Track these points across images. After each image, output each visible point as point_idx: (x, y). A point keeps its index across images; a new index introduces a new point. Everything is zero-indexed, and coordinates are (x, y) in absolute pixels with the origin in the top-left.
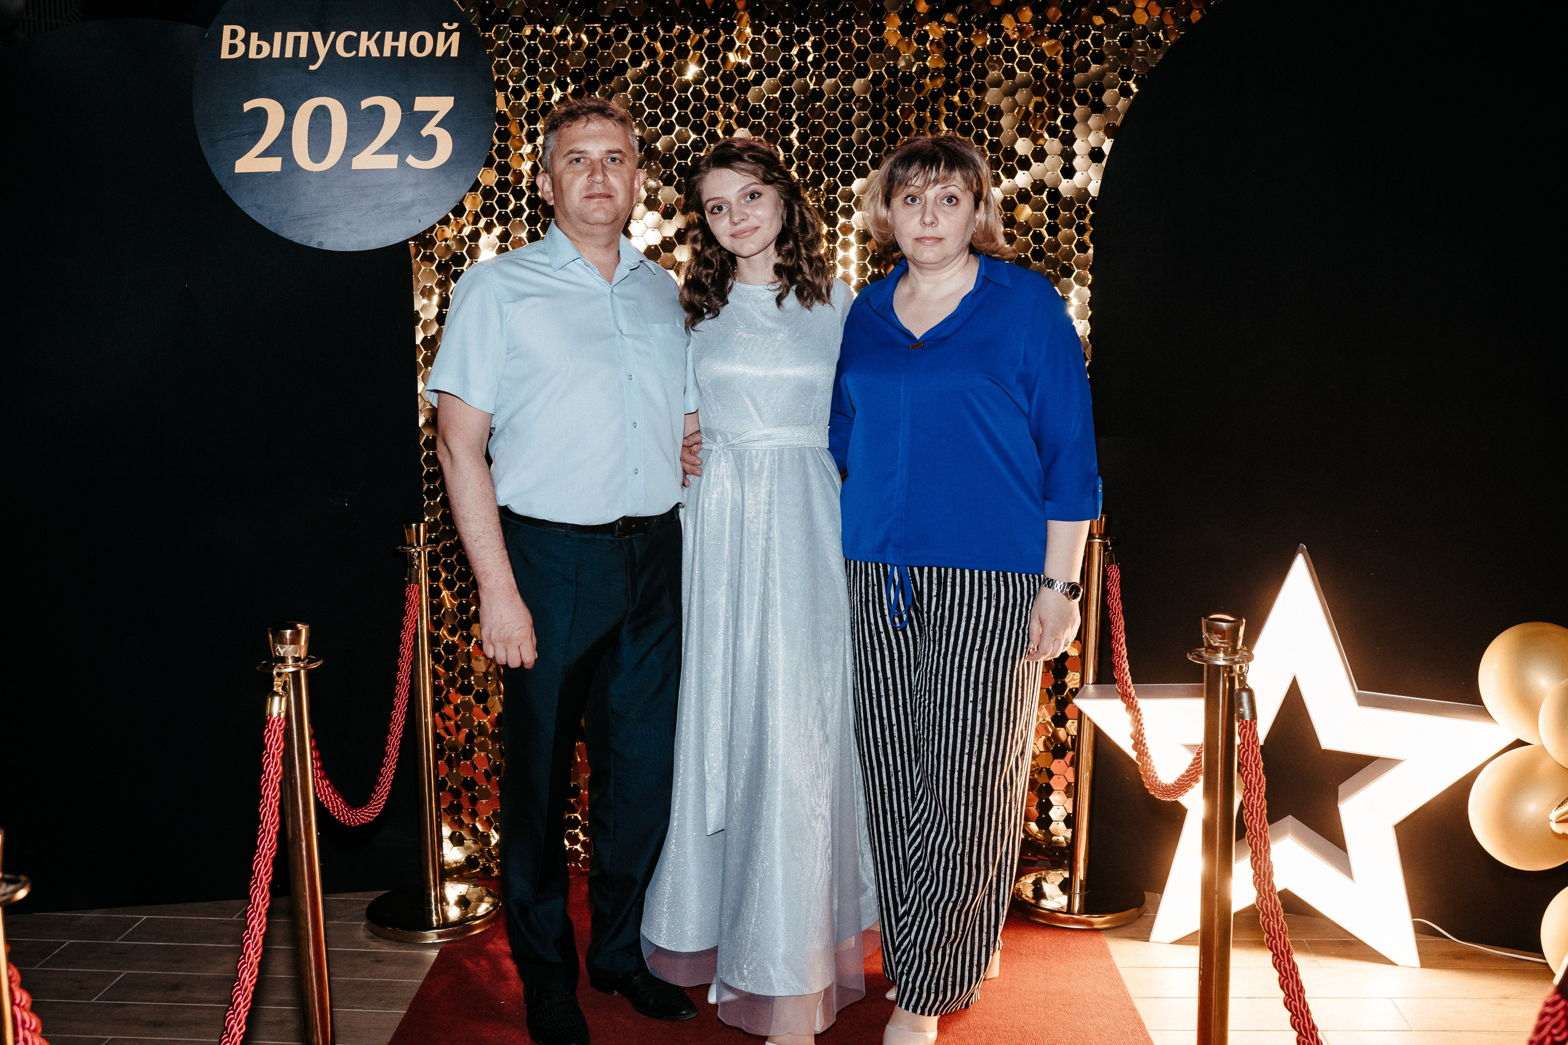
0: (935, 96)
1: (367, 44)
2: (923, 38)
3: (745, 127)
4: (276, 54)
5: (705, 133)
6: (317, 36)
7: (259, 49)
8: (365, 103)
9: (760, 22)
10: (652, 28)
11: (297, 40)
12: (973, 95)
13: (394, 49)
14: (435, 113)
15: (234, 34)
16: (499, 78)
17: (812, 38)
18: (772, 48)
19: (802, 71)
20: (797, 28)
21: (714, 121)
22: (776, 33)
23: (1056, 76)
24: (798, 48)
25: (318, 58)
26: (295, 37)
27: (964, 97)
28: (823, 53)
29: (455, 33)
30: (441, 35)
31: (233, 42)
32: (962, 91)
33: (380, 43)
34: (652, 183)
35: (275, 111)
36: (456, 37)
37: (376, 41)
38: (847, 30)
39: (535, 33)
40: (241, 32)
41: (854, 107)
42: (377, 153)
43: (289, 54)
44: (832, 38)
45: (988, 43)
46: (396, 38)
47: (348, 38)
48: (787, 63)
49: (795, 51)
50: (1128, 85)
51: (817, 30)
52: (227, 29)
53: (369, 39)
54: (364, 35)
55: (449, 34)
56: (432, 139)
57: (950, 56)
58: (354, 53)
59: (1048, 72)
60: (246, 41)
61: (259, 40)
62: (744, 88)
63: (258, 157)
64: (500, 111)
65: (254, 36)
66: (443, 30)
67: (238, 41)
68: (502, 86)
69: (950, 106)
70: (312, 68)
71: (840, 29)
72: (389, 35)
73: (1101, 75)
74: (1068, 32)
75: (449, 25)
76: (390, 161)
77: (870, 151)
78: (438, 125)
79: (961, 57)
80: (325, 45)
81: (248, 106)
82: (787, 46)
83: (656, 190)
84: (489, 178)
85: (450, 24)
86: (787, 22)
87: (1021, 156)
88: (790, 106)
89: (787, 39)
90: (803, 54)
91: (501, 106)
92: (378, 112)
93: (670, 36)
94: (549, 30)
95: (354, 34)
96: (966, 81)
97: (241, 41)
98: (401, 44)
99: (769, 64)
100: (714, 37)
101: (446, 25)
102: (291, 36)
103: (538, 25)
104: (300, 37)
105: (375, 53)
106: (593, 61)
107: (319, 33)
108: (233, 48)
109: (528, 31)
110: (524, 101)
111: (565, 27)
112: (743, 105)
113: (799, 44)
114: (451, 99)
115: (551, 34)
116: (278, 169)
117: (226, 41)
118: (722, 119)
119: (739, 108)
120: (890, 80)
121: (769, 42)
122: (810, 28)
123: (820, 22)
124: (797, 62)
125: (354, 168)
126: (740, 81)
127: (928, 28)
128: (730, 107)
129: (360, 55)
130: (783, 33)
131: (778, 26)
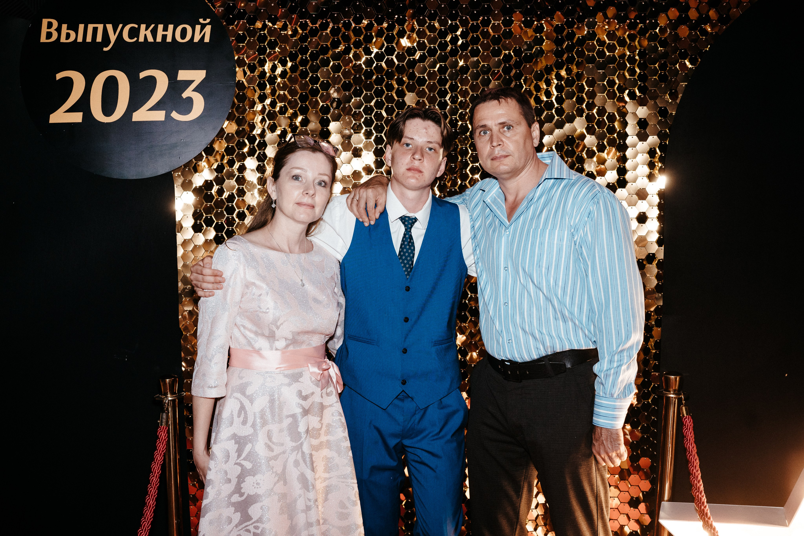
0: (548, 70)
1: (145, 33)
2: (540, 29)
3: (413, 92)
4: (80, 40)
5: (384, 96)
6: (109, 27)
7: (68, 36)
8: (142, 75)
9: (424, 19)
10: (347, 22)
11: (95, 30)
12: (575, 70)
13: (164, 37)
14: (193, 81)
15: (50, 25)
16: (239, 58)
17: (460, 30)
18: (432, 36)
19: (454, 53)
20: (450, 22)
21: (390, 87)
22: (435, 26)
23: (634, 56)
24: (450, 36)
25: (110, 42)
26: (94, 28)
27: (569, 71)
28: (469, 39)
29: (208, 26)
30: (198, 27)
31: (49, 30)
32: (567, 66)
33: (154, 33)
34: (347, 132)
35: (78, 79)
36: (208, 29)
37: (151, 31)
38: (486, 23)
39: (265, 26)
40: (55, 24)
42: (150, 109)
43: (89, 39)
44: (475, 29)
45: (586, 32)
46: (165, 29)
47: (131, 29)
48: (443, 46)
49: (448, 38)
50: (685, 63)
51: (464, 23)
52: (45, 22)
53: (146, 29)
54: (143, 26)
55: (203, 26)
56: (190, 100)
57: (558, 42)
58: (136, 39)
59: (628, 54)
60: (59, 30)
61: (67, 29)
62: (413, 64)
63: (67, 111)
64: (239, 81)
65: (64, 26)
66: (199, 23)
67: (52, 30)
68: (241, 63)
69: (559, 77)
70: (105, 49)
71: (480, 23)
72: (161, 27)
73: (665, 55)
75: (203, 20)
76: (160, 116)
78: (193, 91)
79: (567, 43)
80: (115, 34)
81: (59, 76)
82: (443, 35)
83: (349, 137)
84: (230, 127)
85: (205, 20)
86: (443, 18)
87: (609, 113)
88: (445, 77)
89: (443, 30)
90: (454, 40)
91: (240, 76)
92: (152, 81)
93: (360, 27)
94: (274, 24)
95: (136, 26)
96: (570, 60)
97: (55, 30)
98: (169, 33)
99: (430, 47)
100: (391, 28)
101: (201, 20)
102: (91, 27)
103: (267, 21)
104: (97, 27)
105: (150, 39)
106: (305, 45)
107: (111, 25)
108: (49, 35)
109: (259, 25)
110: (256, 73)
111: (285, 22)
112: (411, 76)
113: (452, 33)
114: (204, 72)
115: (276, 26)
116: (80, 121)
117: (44, 30)
118: (396, 86)
119: (409, 79)
120: (516, 59)
121: (430, 32)
122: (459, 22)
123: (466, 18)
124: (450, 46)
125: (134, 120)
126: (409, 59)
127: (543, 22)
128: (402, 78)
129: (140, 41)
130: (441, 26)
131: (436, 21)
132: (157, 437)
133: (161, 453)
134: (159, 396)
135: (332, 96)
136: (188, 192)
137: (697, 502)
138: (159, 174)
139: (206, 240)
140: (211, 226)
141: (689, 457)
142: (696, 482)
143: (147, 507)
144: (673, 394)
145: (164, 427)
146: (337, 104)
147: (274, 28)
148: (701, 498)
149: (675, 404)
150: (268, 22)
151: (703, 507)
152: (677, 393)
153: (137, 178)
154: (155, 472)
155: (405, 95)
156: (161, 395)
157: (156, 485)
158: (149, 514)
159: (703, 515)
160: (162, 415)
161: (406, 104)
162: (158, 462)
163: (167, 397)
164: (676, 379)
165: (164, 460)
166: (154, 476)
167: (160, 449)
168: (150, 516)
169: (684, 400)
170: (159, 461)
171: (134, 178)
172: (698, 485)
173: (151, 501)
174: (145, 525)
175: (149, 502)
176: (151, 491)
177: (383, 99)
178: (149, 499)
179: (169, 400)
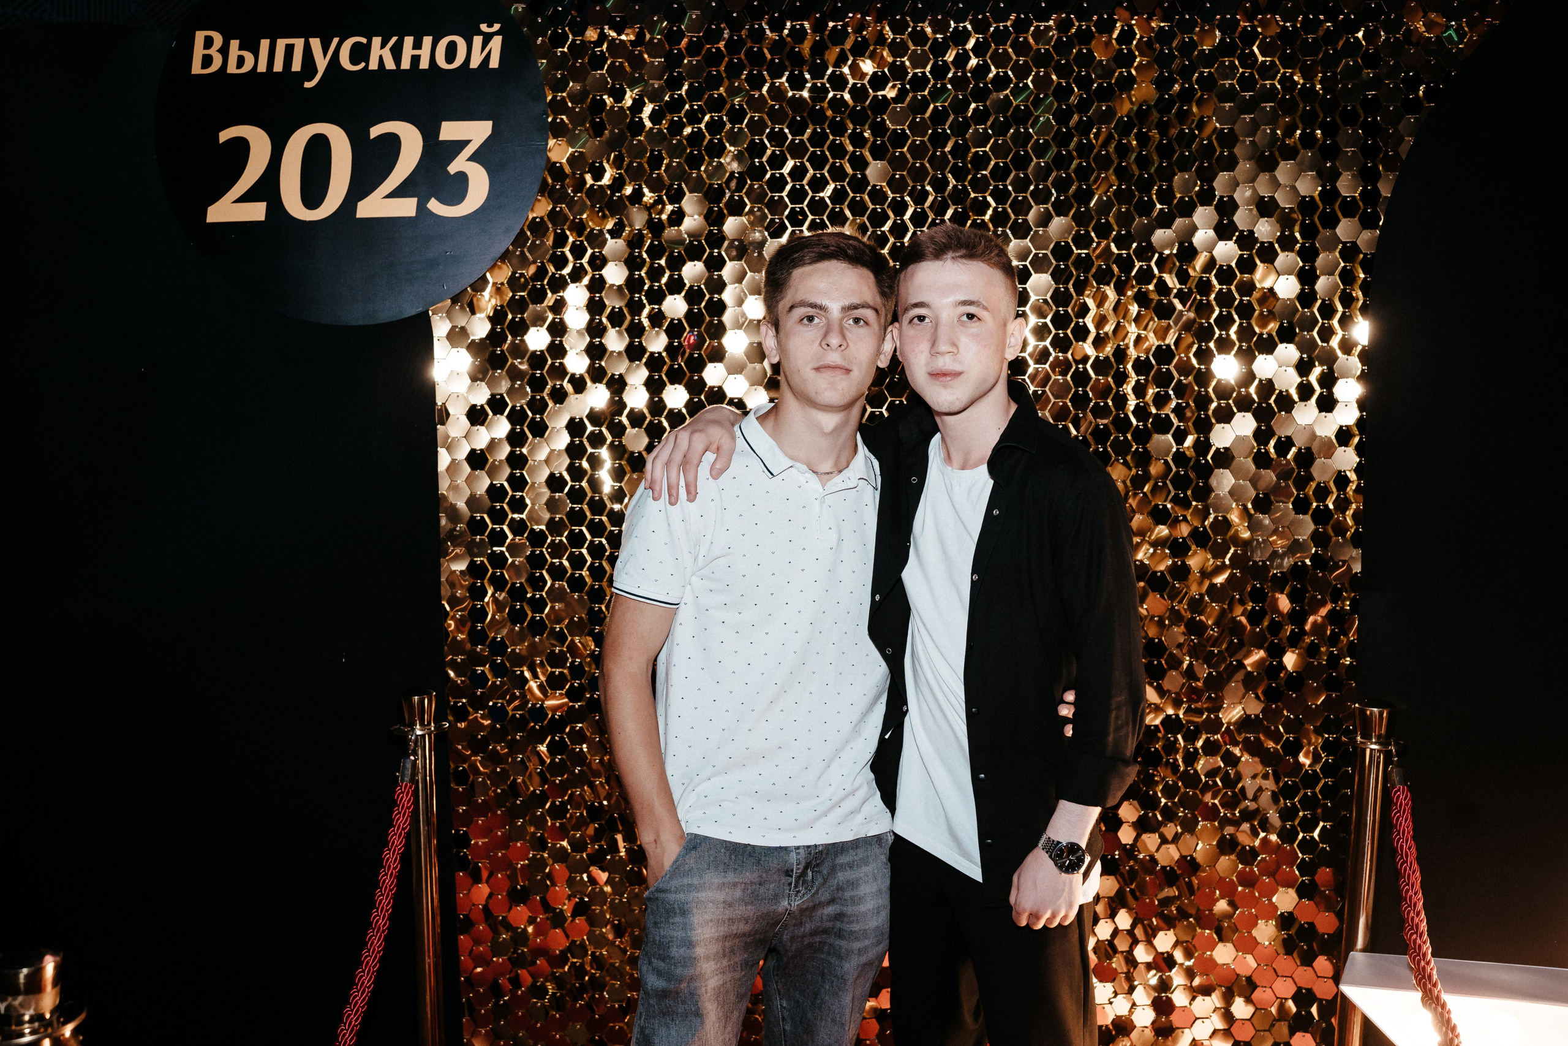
1: (380, 54)
2: (1127, 36)
3: (882, 160)
4: (262, 68)
5: (827, 168)
6: (316, 43)
7: (241, 61)
8: (375, 131)
9: (903, 19)
10: (757, 26)
11: (290, 49)
12: (1196, 113)
13: (416, 59)
14: (467, 143)
15: (208, 43)
17: (973, 39)
18: (919, 52)
20: (953, 25)
21: (838, 151)
22: (924, 32)
23: (1313, 87)
24: (954, 53)
25: (316, 72)
26: (287, 46)
27: (1184, 116)
28: (989, 57)
29: (495, 38)
30: (478, 40)
31: (207, 52)
32: (1181, 107)
33: (397, 53)
34: (757, 236)
35: (259, 142)
36: (496, 43)
37: (391, 49)
38: (1021, 26)
39: (602, 37)
40: (218, 39)
41: (1031, 130)
42: (391, 195)
43: (278, 67)
44: (1001, 37)
45: (1217, 41)
46: (417, 45)
47: (356, 47)
48: (940, 71)
49: (950, 57)
51: (980, 27)
52: (200, 36)
53: (383, 46)
54: (377, 41)
55: (488, 38)
56: (462, 178)
57: (1162, 61)
58: (363, 65)
59: (1301, 81)
60: (224, 51)
61: (240, 49)
62: (882, 106)
63: (237, 201)
65: (234, 44)
66: (480, 33)
67: (213, 51)
70: (308, 85)
71: (1011, 26)
72: (409, 41)
74: (1329, 24)
75: (488, 26)
76: (406, 207)
77: (1053, 191)
78: (469, 159)
79: (1179, 62)
80: (325, 56)
81: (225, 136)
82: (939, 49)
83: (761, 244)
85: (490, 26)
86: (939, 17)
87: (1263, 198)
88: (944, 130)
89: (940, 40)
90: (961, 60)
92: (392, 143)
93: (780, 37)
94: (620, 33)
95: (364, 40)
96: (1187, 95)
97: (218, 51)
98: (425, 53)
99: (915, 74)
101: (484, 27)
102: (281, 44)
103: (606, 27)
104: (293, 45)
105: (390, 65)
106: (678, 72)
107: (318, 40)
108: (207, 61)
109: (592, 34)
111: (641, 29)
112: (879, 129)
113: (956, 45)
114: (488, 125)
115: (623, 37)
116: (262, 218)
117: (199, 51)
118: (850, 148)
119: (873, 134)
120: (1082, 94)
121: (915, 45)
122: (970, 23)
123: (985, 16)
124: (953, 71)
125: (359, 215)
126: (876, 97)
127: (1133, 22)
128: (862, 132)
129: (370, 68)
130: (934, 32)
131: (927, 22)
132: (395, 804)
133: (401, 833)
134: (399, 728)
135: (729, 167)
136: (459, 349)
137: (1413, 953)
138: (406, 316)
139: (493, 440)
140: (502, 414)
141: (1402, 865)
142: (1412, 914)
143: (374, 929)
144: (1375, 743)
145: (406, 785)
146: (737, 184)
147: (620, 40)
148: (1420, 945)
149: (1378, 763)
150: (609, 29)
151: (1423, 963)
152: (1383, 741)
153: (367, 323)
154: (390, 866)
155: (866, 164)
156: (405, 726)
157: (391, 890)
158: (376, 942)
159: (1424, 977)
160: (404, 763)
161: (868, 183)
162: (395, 850)
163: (413, 730)
164: (1381, 714)
165: (407, 846)
166: (386, 874)
167: (399, 825)
168: (378, 947)
169: (1397, 756)
170: (396, 846)
171: (361, 323)
172: (1417, 920)
173: (380, 919)
174: (368, 962)
175: (378, 921)
176: (381, 900)
177: (826, 174)
178: (377, 915)
179: (417, 736)
